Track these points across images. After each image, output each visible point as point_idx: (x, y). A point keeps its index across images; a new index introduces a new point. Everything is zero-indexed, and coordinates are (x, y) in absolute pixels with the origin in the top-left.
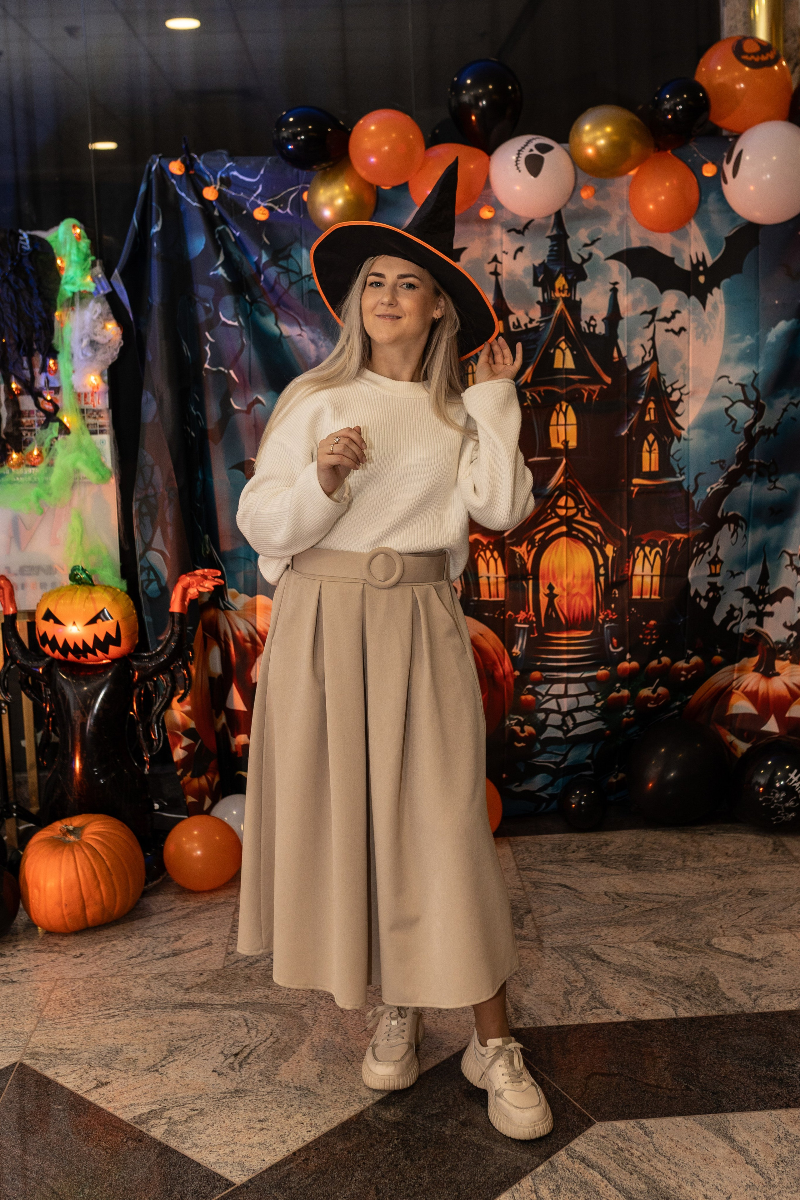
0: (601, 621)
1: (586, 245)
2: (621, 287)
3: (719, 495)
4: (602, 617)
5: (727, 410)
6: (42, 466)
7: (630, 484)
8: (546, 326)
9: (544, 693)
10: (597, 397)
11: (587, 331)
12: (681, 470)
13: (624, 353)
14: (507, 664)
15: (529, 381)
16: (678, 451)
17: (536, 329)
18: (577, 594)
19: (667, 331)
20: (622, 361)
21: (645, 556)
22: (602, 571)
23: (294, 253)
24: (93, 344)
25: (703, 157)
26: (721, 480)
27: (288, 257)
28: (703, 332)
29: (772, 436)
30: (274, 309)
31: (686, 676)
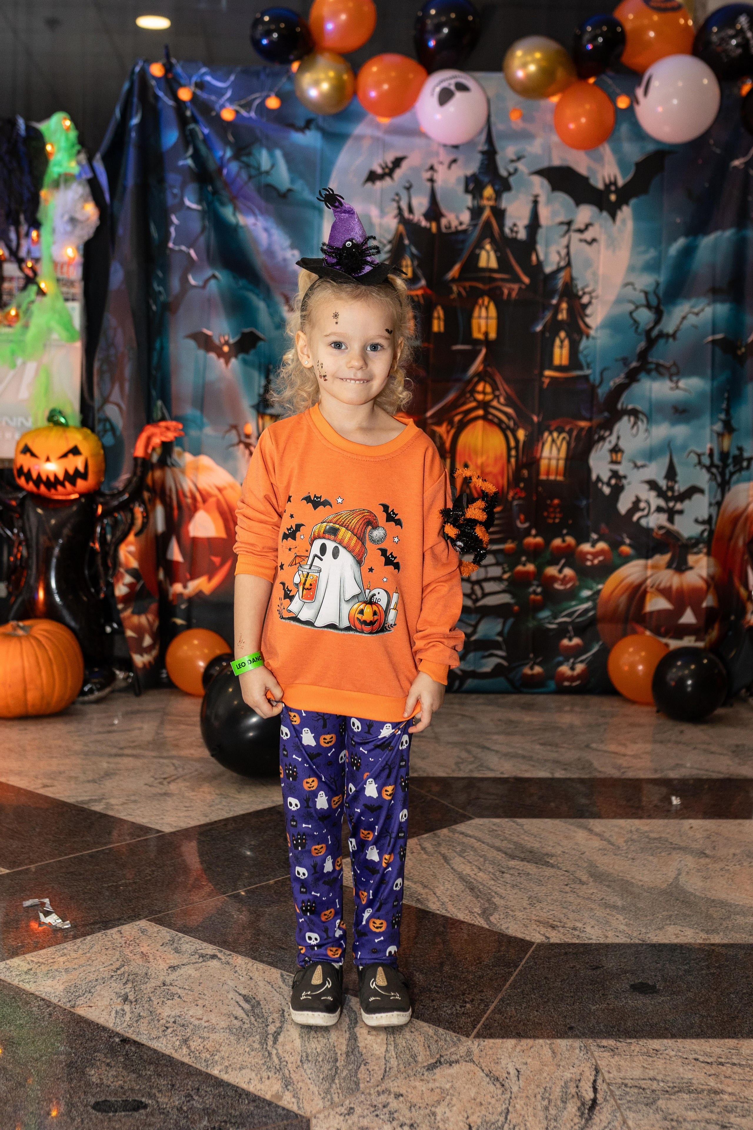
0: (510, 498)
1: (513, 161)
2: (542, 200)
3: (620, 389)
4: (511, 494)
5: (631, 313)
6: (18, 325)
7: (541, 375)
8: (474, 229)
10: (517, 295)
11: (511, 235)
12: (589, 364)
13: (542, 257)
15: (457, 276)
16: (586, 348)
17: (465, 231)
18: (490, 473)
19: (581, 240)
20: (540, 265)
21: (553, 441)
22: (513, 453)
23: (255, 151)
24: (73, 220)
25: (618, 91)
26: (623, 375)
27: (250, 154)
28: (612, 244)
29: (671, 340)
30: (233, 199)
31: (592, 561)
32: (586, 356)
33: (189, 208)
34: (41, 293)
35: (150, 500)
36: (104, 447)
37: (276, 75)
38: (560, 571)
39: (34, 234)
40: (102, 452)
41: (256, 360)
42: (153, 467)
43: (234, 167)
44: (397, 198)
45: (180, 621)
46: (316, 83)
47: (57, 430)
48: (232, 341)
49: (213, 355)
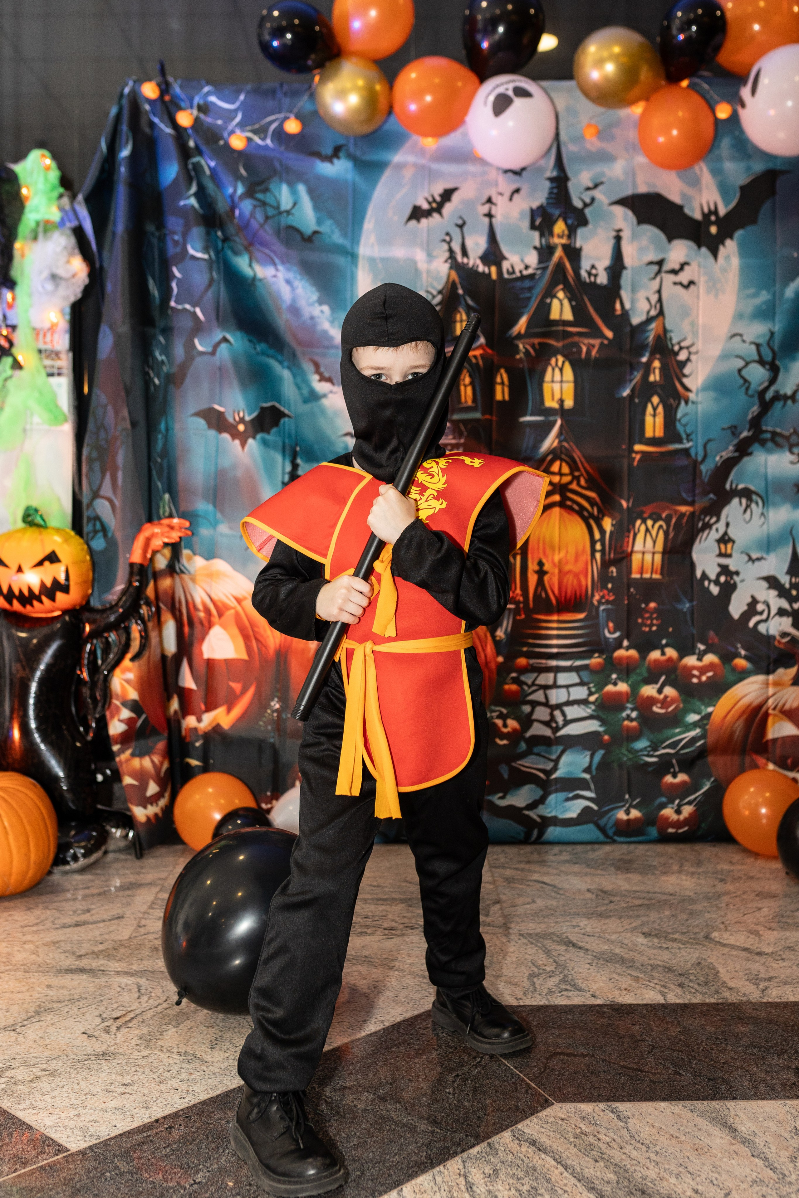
0: (596, 603)
1: (588, 189)
2: (626, 235)
3: (728, 465)
4: (597, 597)
5: (739, 371)
7: (631, 451)
8: (543, 274)
9: (530, 682)
10: (597, 352)
11: (588, 280)
12: (688, 435)
13: (627, 306)
14: (490, 648)
15: (523, 330)
16: (684, 415)
17: (531, 277)
18: (569, 571)
19: (675, 283)
20: (625, 315)
21: (646, 530)
22: (597, 547)
23: (272, 187)
24: (55, 278)
25: (717, 95)
26: (731, 448)
27: (266, 190)
28: (714, 286)
29: (789, 402)
30: (248, 248)
31: (699, 677)
32: (685, 425)
33: (193, 258)
34: (18, 366)
35: (150, 616)
37: (295, 92)
38: (660, 691)
39: (8, 295)
41: (279, 440)
42: (156, 576)
43: (246, 206)
44: (447, 238)
45: (194, 762)
46: (342, 94)
47: (32, 532)
48: (248, 418)
49: (226, 436)
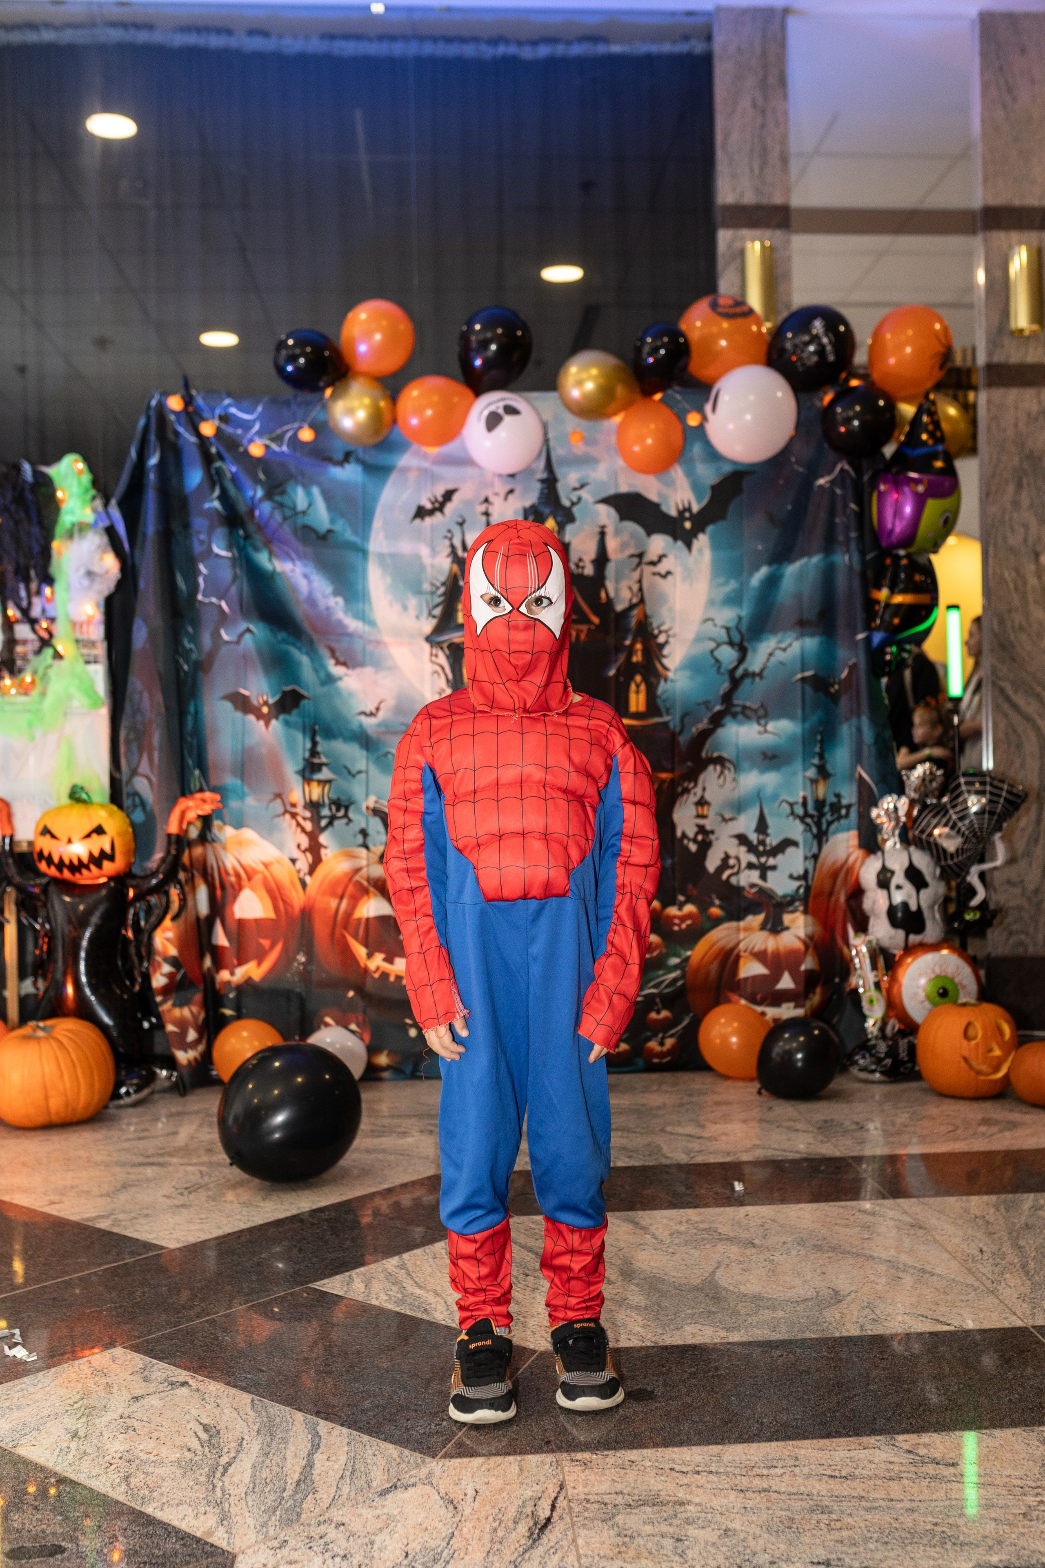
1: (575, 489)
2: (609, 530)
3: (703, 736)
5: (711, 652)
6: (34, 693)
12: (667, 710)
13: (612, 594)
16: (664, 692)
19: (653, 574)
20: (609, 602)
23: (289, 489)
24: (90, 574)
25: (687, 406)
26: (705, 721)
27: (283, 493)
28: (689, 576)
29: (757, 679)
30: (268, 544)
31: (679, 925)
32: (664, 701)
33: (217, 555)
34: (58, 656)
35: (186, 881)
36: (133, 824)
37: (309, 404)
39: (47, 591)
40: (130, 830)
41: (300, 721)
42: (190, 844)
43: (266, 507)
44: (449, 535)
45: (228, 1012)
46: (350, 412)
47: (78, 809)
48: (271, 701)
49: (251, 718)
